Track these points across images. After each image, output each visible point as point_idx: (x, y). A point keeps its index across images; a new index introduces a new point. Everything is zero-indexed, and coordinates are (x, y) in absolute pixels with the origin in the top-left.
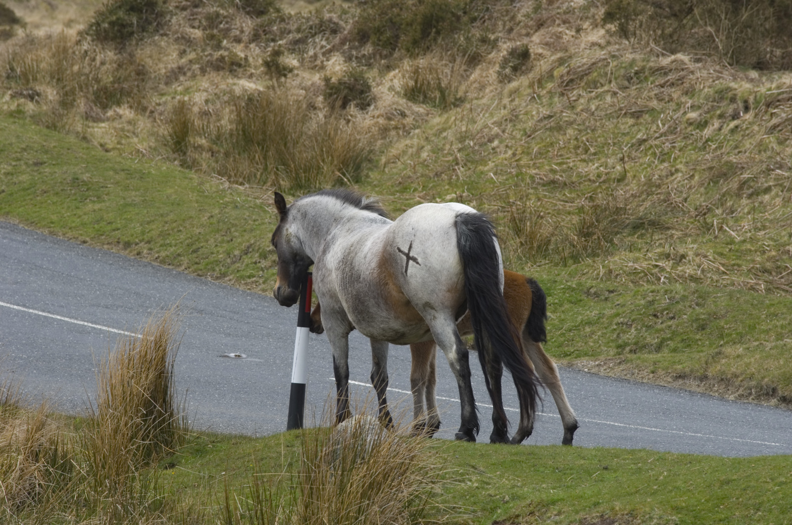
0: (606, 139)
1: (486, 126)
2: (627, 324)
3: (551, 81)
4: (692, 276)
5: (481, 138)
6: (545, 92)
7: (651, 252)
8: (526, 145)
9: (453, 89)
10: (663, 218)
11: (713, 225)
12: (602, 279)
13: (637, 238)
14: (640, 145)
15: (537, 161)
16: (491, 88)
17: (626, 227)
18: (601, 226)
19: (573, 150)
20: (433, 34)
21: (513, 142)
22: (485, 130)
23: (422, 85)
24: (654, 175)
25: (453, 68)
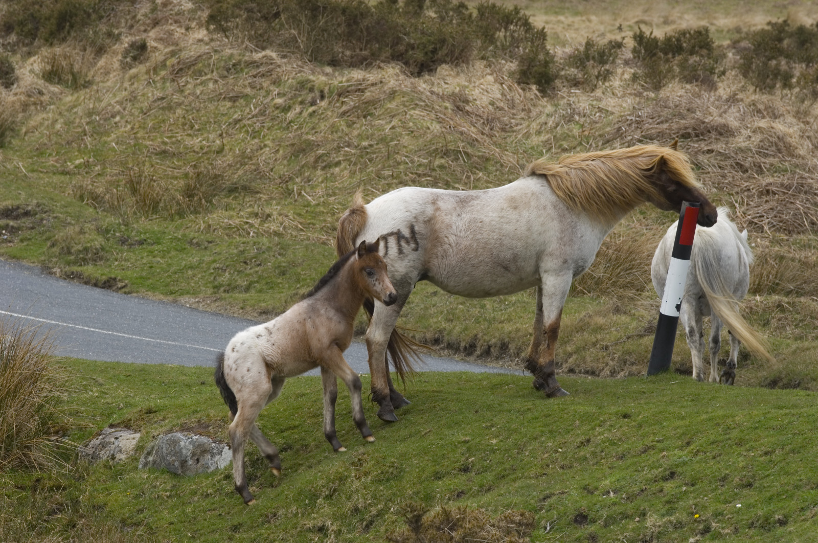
0: (208, 118)
1: (109, 105)
2: (222, 269)
3: (164, 70)
4: (275, 232)
5: (105, 114)
6: (159, 78)
7: (243, 211)
8: (143, 121)
9: (83, 74)
10: (253, 184)
11: (293, 191)
12: (202, 232)
13: (233, 199)
14: (236, 124)
15: (151, 135)
16: (115, 74)
17: (223, 190)
18: (203, 189)
19: (181, 127)
20: (67, 28)
21: (132, 118)
22: (109, 108)
23: (57, 70)
24: (247, 149)
25: (83, 55)
